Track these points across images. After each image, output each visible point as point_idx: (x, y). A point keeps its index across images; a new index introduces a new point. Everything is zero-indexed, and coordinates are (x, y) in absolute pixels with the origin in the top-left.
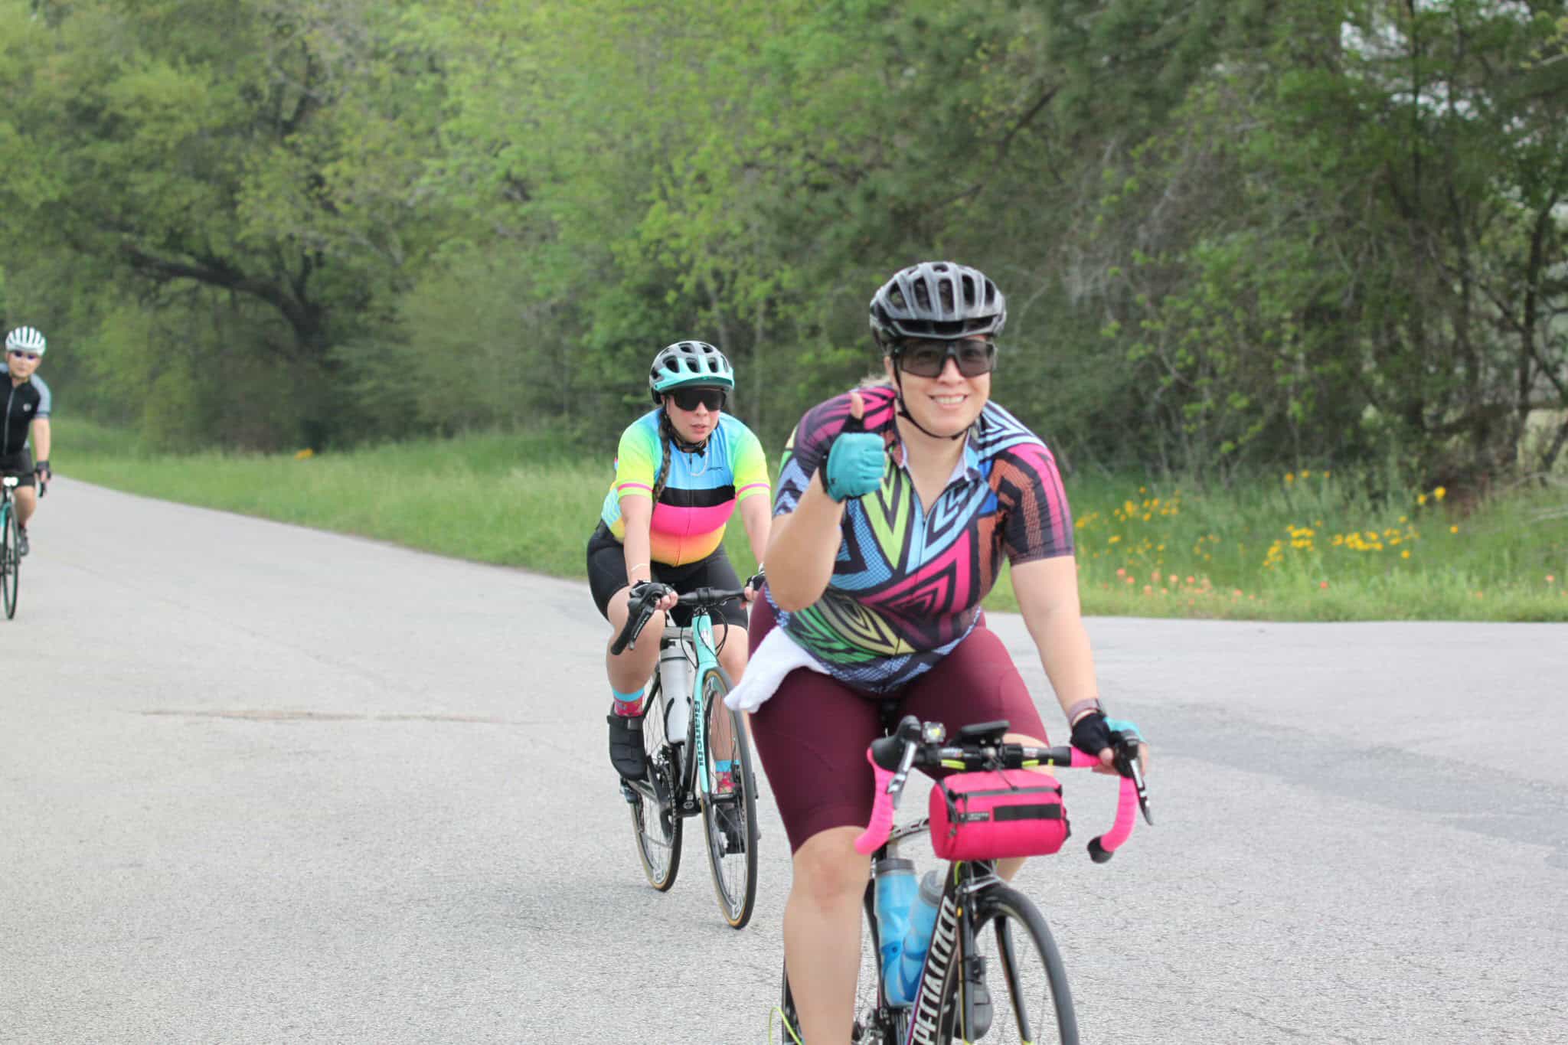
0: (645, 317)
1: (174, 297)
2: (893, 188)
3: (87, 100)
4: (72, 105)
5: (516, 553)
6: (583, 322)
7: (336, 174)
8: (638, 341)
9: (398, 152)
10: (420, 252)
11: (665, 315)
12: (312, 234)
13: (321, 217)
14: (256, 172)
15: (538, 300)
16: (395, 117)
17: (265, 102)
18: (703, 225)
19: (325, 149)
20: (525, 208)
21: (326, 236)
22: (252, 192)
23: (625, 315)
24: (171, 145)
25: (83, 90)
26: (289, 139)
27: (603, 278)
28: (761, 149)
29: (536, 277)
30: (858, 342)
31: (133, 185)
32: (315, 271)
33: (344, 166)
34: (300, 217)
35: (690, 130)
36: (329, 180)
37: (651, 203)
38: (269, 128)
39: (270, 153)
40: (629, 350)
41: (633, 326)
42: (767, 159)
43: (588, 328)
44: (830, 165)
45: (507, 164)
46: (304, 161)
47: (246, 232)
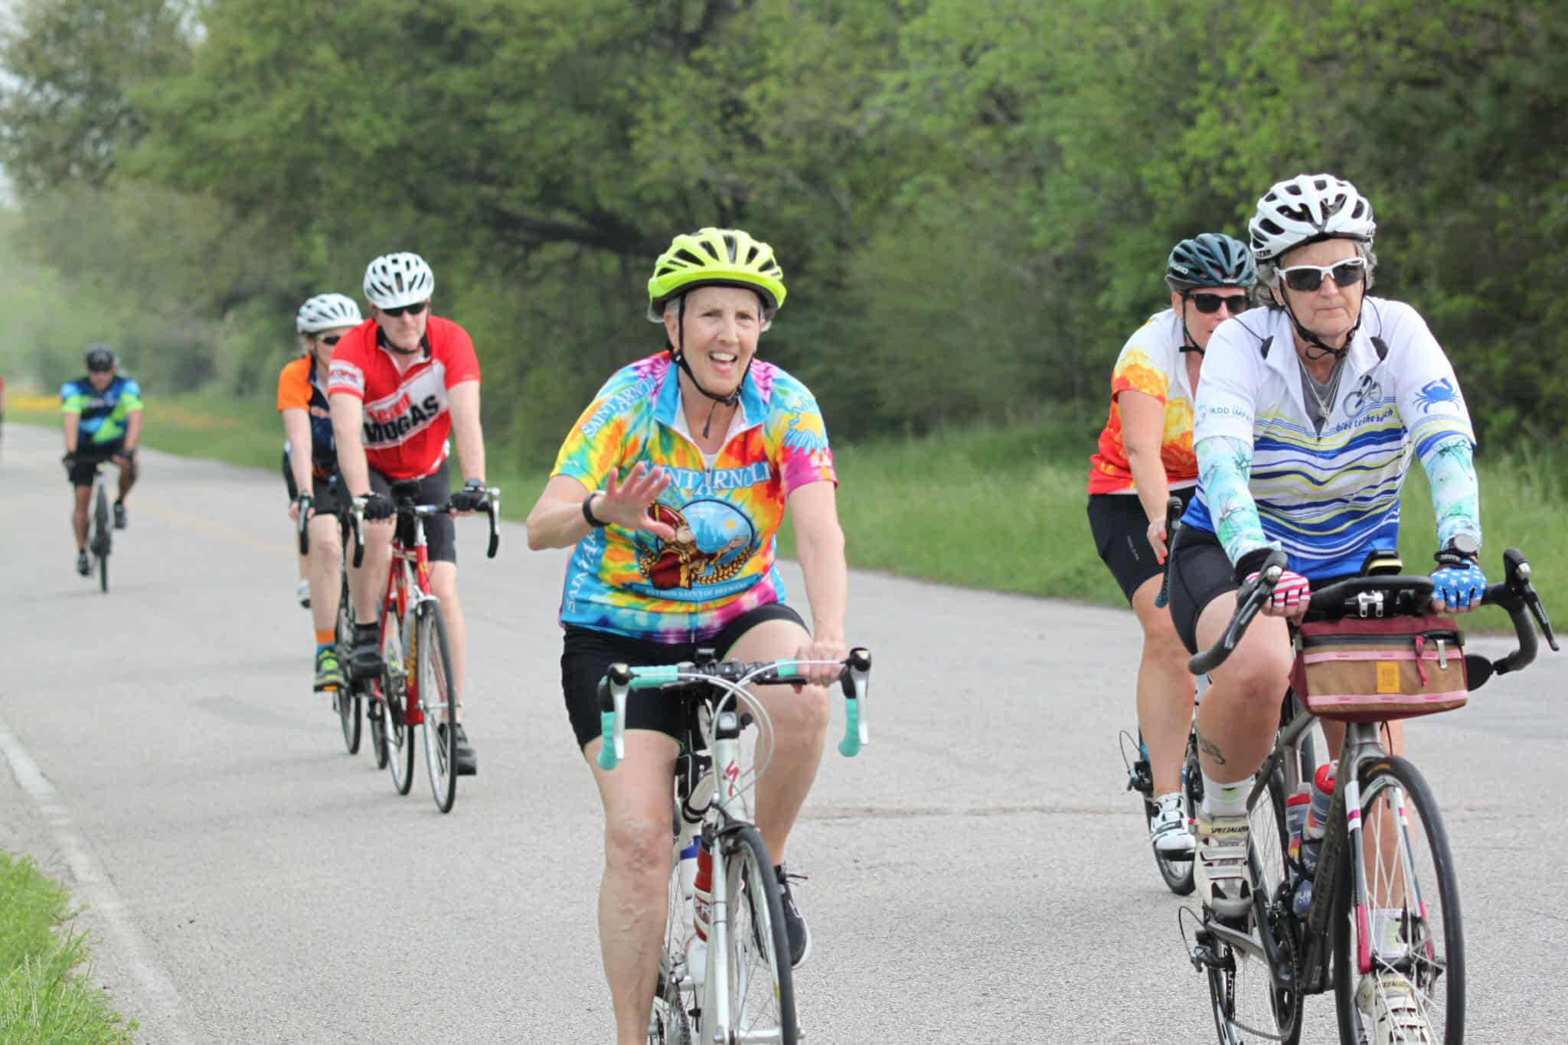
1: (547, 269)
2: (1531, 76)
3: (429, 13)
4: (410, 21)
5: (1065, 579)
6: (1101, 277)
7: (762, 98)
9: (844, 66)
10: (874, 196)
12: (731, 177)
13: (742, 155)
14: (656, 99)
15: (1031, 251)
16: (833, 21)
17: (664, 9)
18: (1267, 137)
19: (743, 66)
20: (1016, 132)
21: (750, 180)
22: (650, 125)
23: (1154, 266)
24: (541, 67)
26: (697, 54)
27: (1123, 218)
28: (1342, 34)
29: (1035, 220)
30: (1482, 286)
31: (494, 121)
33: (772, 86)
34: (715, 156)
35: (1245, 14)
36: (754, 106)
37: (1201, 110)
38: (668, 42)
39: (671, 74)
42: (1349, 49)
43: (1105, 286)
44: (1437, 55)
45: (990, 74)
46: (717, 83)
47: (644, 178)
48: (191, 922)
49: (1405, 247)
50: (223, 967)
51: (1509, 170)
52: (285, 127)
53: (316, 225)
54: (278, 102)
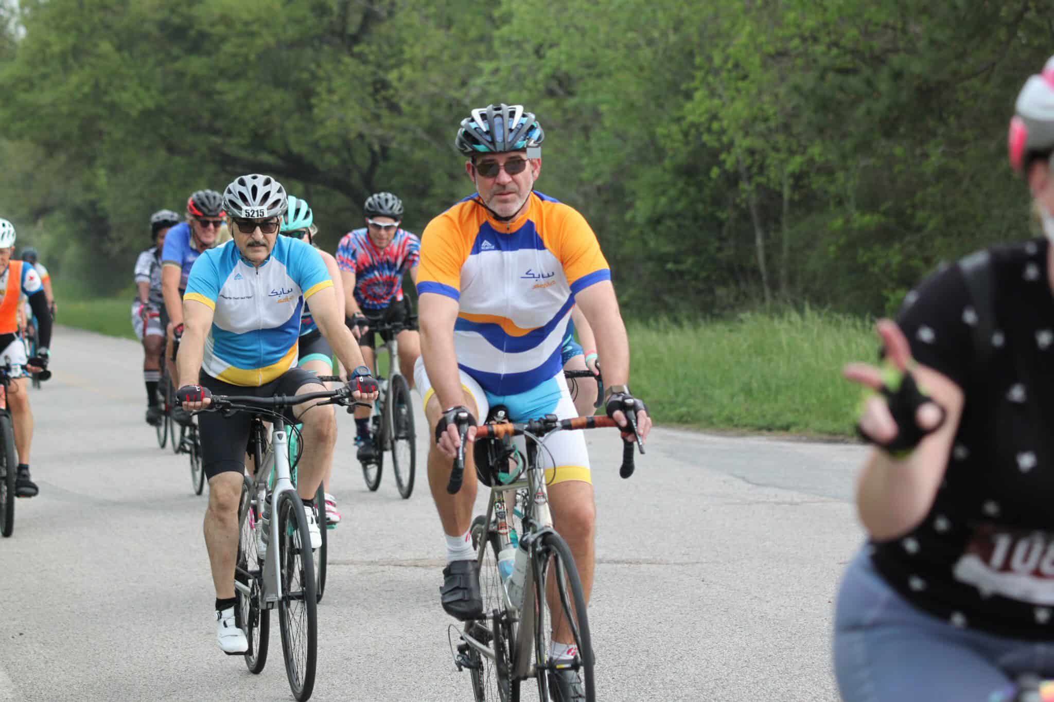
0: (683, 193)
2: (917, 67)
3: (176, 20)
4: (163, 25)
6: (628, 200)
7: (400, 79)
8: (679, 215)
9: (455, 58)
11: (700, 190)
12: (379, 132)
13: (387, 117)
14: (329, 79)
15: (581, 182)
16: (449, 27)
17: (334, 18)
18: (740, 108)
19: (388, 57)
20: (571, 102)
21: (392, 133)
22: (324, 96)
23: (664, 193)
24: (252, 57)
25: (172, 11)
26: (356, 49)
27: (643, 160)
28: (791, 38)
29: (584, 161)
30: (883, 208)
31: (220, 93)
32: (381, 163)
33: (407, 70)
34: (369, 117)
35: (726, 24)
36: (395, 83)
37: (696, 89)
38: (337, 40)
39: (339, 61)
40: (669, 223)
41: (673, 201)
42: (796, 48)
43: (630, 206)
44: (854, 52)
45: (554, 64)
46: (371, 68)
47: (321, 132)
48: (21, 634)
49: (833, 181)
50: (43, 665)
51: (902, 130)
52: (78, 96)
53: (99, 162)
54: (74, 79)
